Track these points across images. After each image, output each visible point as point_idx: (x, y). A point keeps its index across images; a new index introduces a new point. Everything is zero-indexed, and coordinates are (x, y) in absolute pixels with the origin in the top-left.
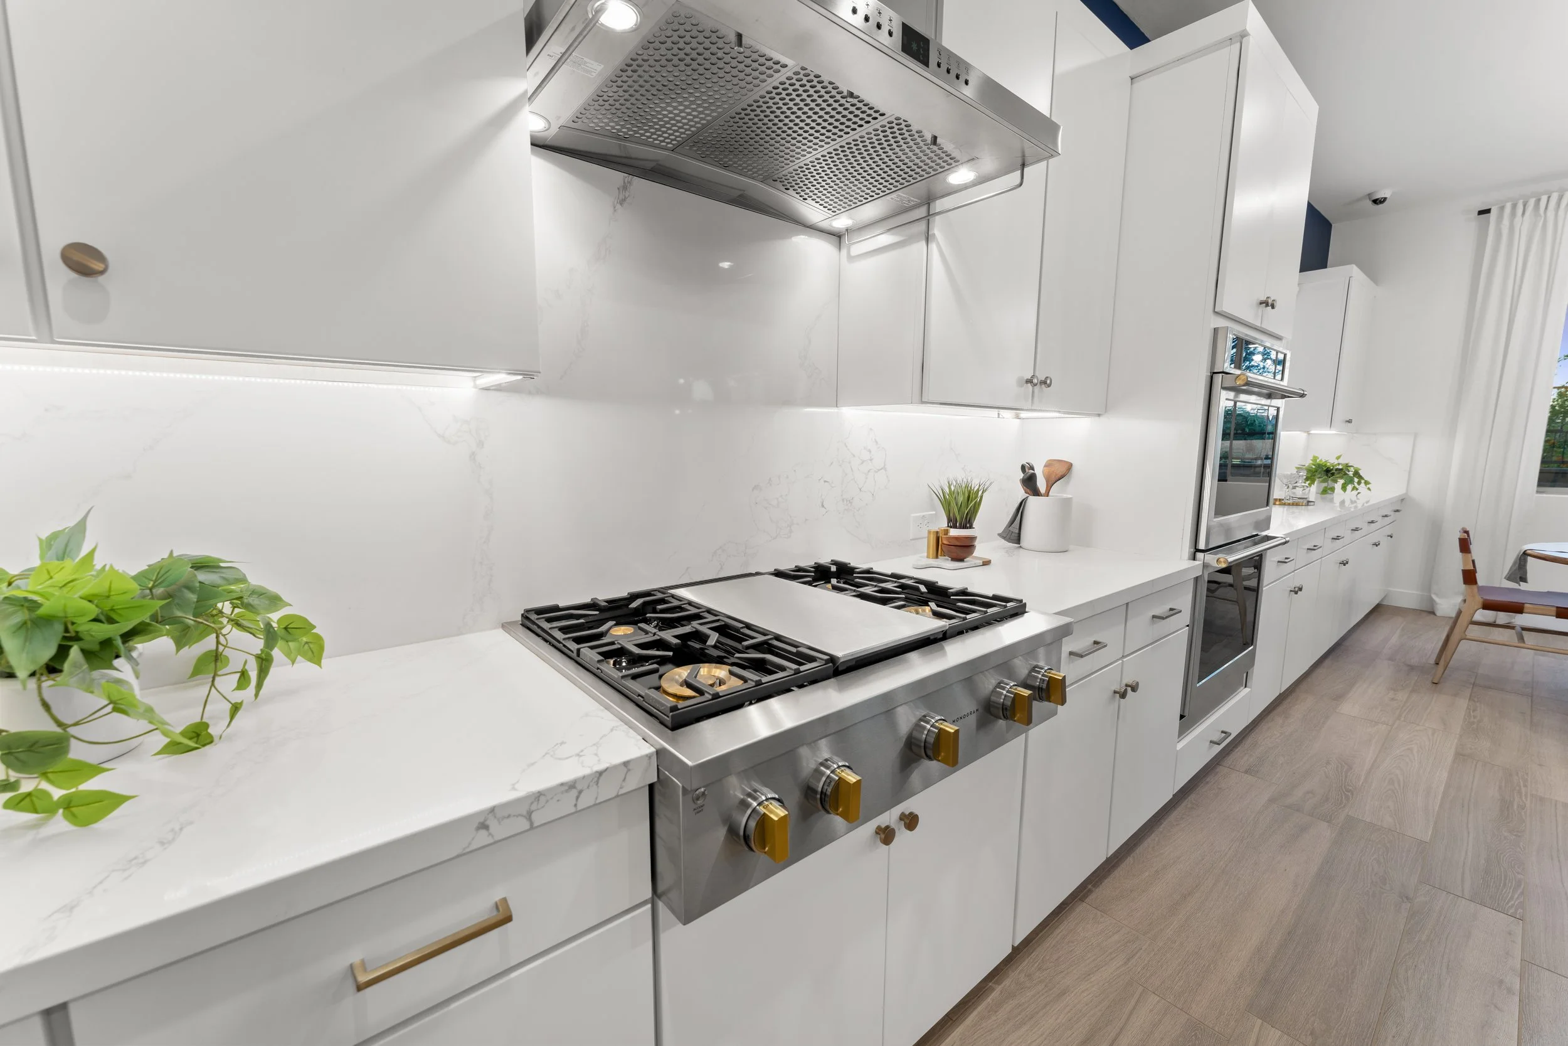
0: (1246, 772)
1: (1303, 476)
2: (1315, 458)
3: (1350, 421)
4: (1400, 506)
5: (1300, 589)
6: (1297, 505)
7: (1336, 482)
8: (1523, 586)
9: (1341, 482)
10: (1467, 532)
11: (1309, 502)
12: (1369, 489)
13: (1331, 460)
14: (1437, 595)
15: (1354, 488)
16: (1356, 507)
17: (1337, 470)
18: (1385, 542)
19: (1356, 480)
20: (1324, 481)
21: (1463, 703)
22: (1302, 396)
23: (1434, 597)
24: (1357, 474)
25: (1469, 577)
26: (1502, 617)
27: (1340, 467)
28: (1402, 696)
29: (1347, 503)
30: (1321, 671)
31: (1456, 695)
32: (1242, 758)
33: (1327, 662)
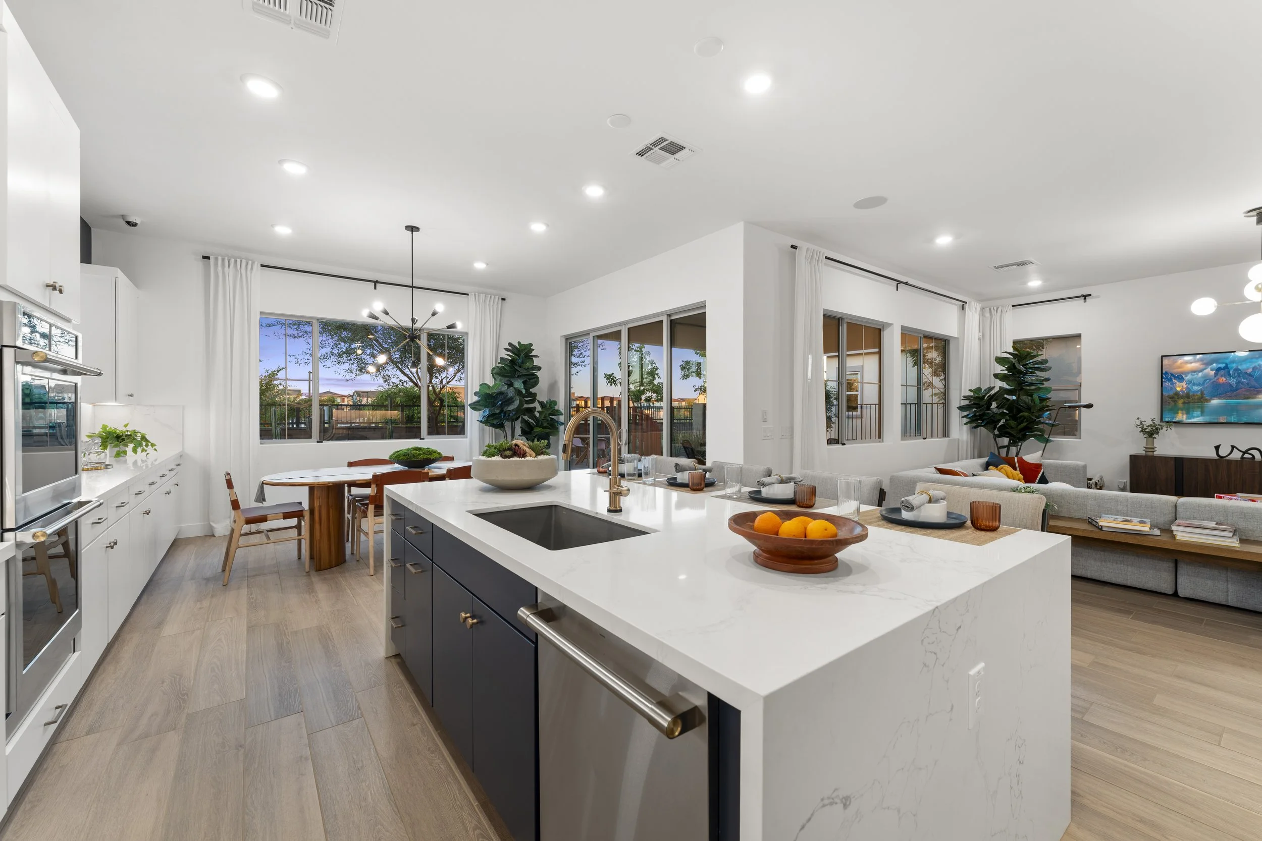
0: (88, 733)
1: (98, 443)
2: (104, 427)
3: (131, 395)
4: (180, 461)
5: (116, 543)
6: (96, 469)
7: (127, 446)
8: (265, 504)
9: (131, 446)
10: (229, 474)
11: (107, 465)
12: (155, 450)
13: (120, 428)
14: (213, 522)
15: (143, 450)
16: (147, 466)
17: (126, 436)
18: (173, 489)
19: (144, 443)
20: (116, 446)
21: (244, 592)
22: (99, 374)
23: (211, 523)
24: (143, 438)
25: (235, 505)
26: (254, 527)
27: (129, 433)
28: (206, 603)
29: (139, 463)
30: (140, 608)
31: (239, 588)
32: (79, 723)
33: (145, 597)
